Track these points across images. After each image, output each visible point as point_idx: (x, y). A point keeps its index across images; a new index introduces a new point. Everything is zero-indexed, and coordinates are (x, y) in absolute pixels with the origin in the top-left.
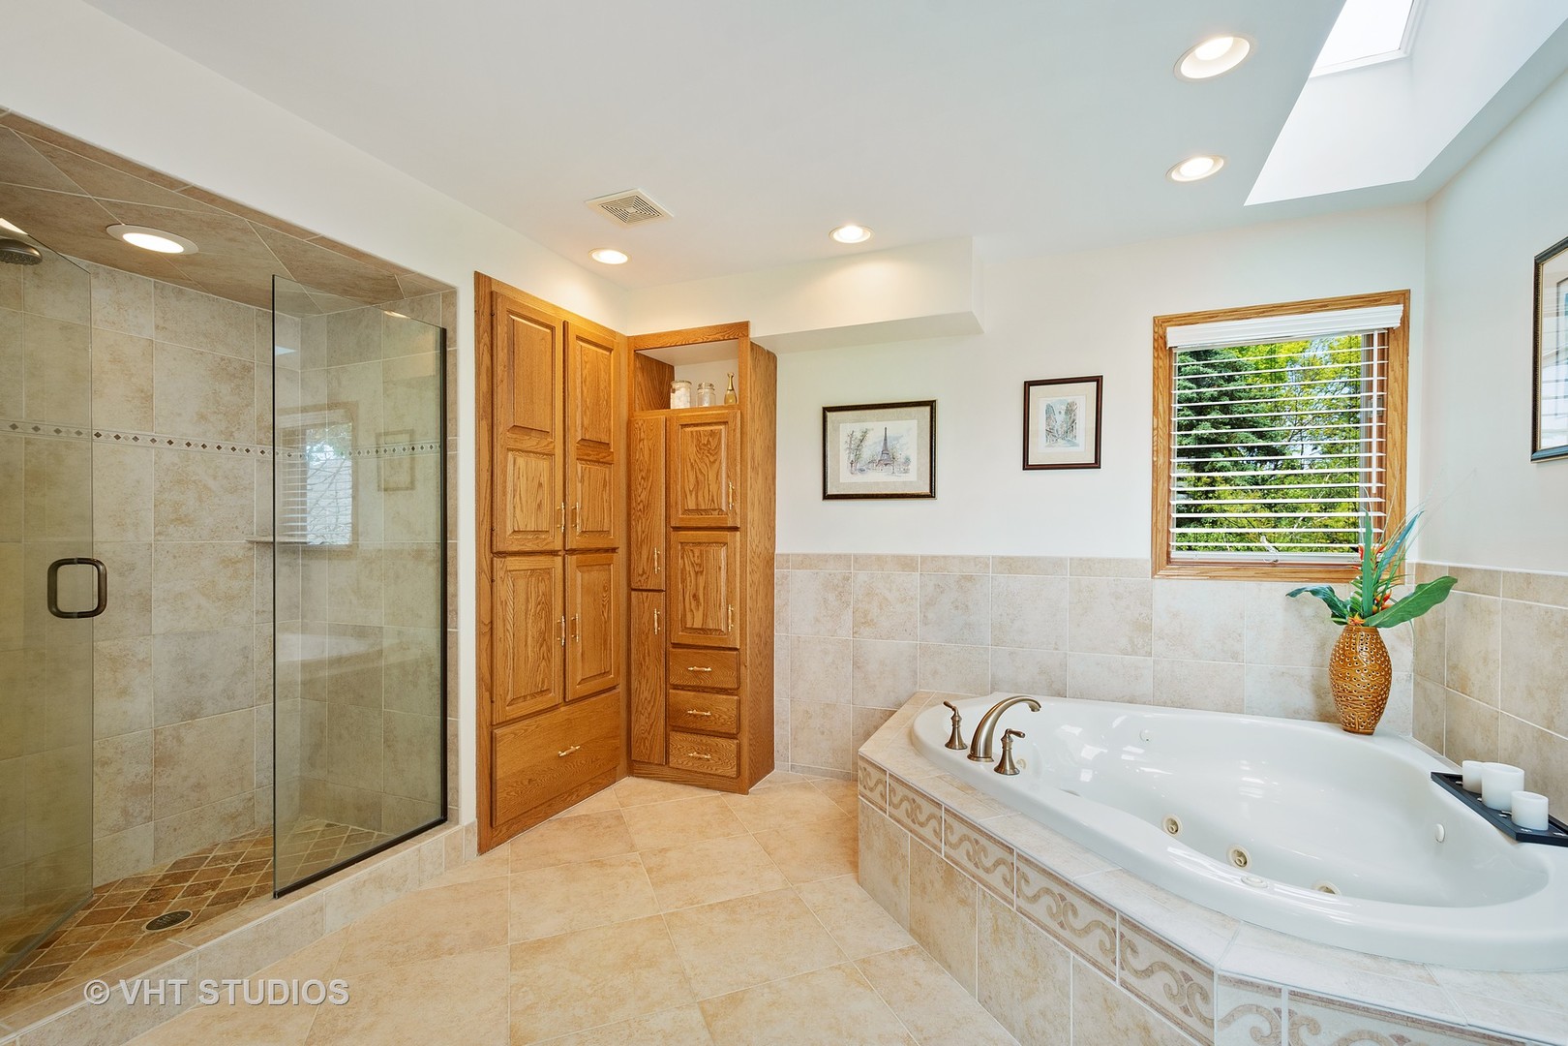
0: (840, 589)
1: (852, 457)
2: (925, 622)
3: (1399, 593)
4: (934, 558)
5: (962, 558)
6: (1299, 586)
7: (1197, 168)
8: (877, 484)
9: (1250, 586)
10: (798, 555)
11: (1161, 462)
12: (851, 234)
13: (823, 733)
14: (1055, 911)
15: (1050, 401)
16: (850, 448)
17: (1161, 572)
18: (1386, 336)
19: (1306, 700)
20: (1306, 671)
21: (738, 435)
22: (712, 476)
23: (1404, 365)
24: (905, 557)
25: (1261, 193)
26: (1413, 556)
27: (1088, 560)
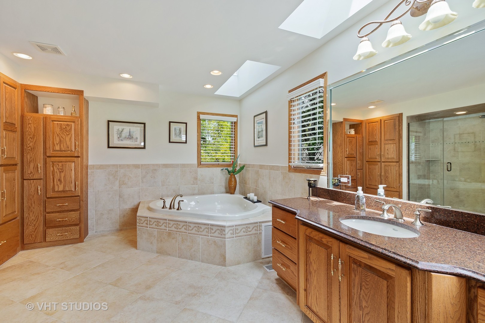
0: (114, 175)
1: (118, 136)
2: (143, 182)
3: (238, 168)
4: (145, 165)
5: (153, 165)
6: (222, 168)
7: (208, 86)
8: (127, 144)
9: (215, 169)
10: (98, 165)
11: (199, 143)
12: (126, 76)
13: (108, 219)
14: (197, 230)
15: (176, 127)
16: (118, 133)
17: (199, 167)
18: (235, 123)
19: (223, 190)
20: (224, 184)
21: (79, 126)
22: (68, 139)
23: (237, 128)
24: (136, 165)
25: (217, 93)
26: (239, 162)
27: (184, 164)
